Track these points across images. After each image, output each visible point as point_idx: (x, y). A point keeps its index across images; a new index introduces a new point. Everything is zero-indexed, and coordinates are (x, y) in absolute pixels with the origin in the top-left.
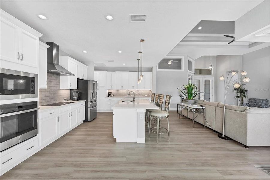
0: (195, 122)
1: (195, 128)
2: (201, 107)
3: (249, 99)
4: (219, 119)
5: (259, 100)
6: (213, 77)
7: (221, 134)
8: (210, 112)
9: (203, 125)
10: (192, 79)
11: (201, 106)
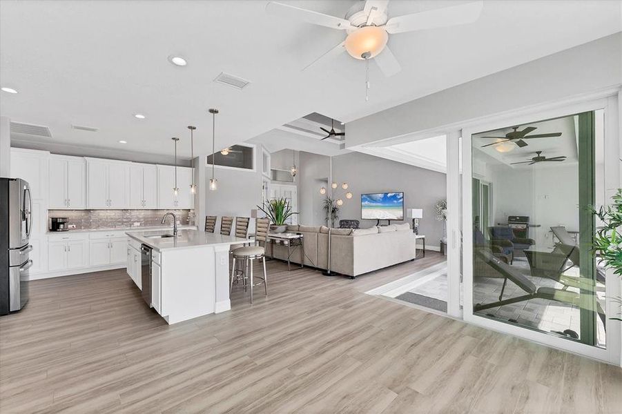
0: (291, 263)
1: (291, 270)
2: (298, 236)
3: (341, 221)
4: (323, 249)
5: (351, 221)
6: (296, 187)
7: (326, 271)
8: (310, 243)
9: (299, 265)
10: (267, 188)
11: (298, 234)
